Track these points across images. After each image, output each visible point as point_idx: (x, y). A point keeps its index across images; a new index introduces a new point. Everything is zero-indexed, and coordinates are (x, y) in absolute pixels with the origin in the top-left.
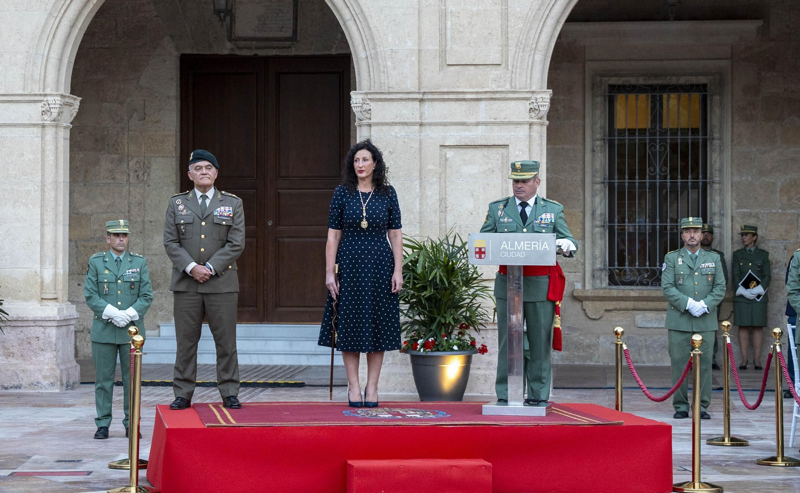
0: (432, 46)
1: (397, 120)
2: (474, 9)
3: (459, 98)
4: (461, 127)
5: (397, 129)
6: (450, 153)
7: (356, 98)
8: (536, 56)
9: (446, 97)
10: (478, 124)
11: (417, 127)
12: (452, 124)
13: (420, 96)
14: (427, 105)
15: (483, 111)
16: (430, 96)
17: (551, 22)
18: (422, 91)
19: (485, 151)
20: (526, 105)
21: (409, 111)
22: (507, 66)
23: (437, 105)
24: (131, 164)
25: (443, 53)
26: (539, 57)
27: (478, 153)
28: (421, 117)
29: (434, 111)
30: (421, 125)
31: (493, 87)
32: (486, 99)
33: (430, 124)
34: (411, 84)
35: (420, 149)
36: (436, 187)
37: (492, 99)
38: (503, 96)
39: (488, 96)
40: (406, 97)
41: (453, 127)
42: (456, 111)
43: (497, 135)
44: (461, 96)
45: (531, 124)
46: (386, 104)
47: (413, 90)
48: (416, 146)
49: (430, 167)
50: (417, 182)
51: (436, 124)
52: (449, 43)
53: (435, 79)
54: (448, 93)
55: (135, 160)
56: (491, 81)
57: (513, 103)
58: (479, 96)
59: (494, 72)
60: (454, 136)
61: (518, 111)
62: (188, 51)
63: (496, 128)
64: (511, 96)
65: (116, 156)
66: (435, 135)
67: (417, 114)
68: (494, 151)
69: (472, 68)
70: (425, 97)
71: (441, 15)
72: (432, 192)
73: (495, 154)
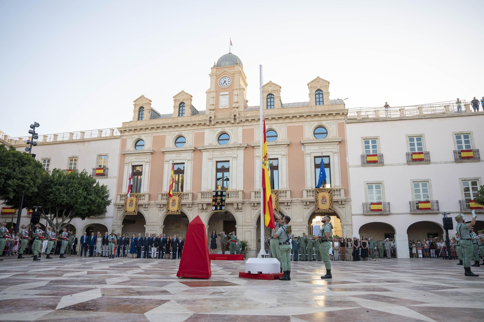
2: (248, 216)
3: (247, 226)
5: (240, 229)
6: (246, 232)
7: (236, 226)
10: (248, 229)
12: (246, 228)
15: (249, 227)
17: (256, 218)
21: (241, 227)
25: (245, 221)
26: (255, 222)
27: (248, 232)
29: (244, 227)
30: (242, 229)
34: (242, 224)
38: (251, 226)
43: (250, 230)
45: (254, 229)
46: (239, 226)
48: (242, 231)
49: (244, 233)
53: (244, 224)
56: (250, 224)
60: (246, 230)
61: (253, 227)
62: (224, 220)
66: (244, 230)
69: (248, 223)
71: (245, 217)
72: (244, 236)
73: (250, 232)
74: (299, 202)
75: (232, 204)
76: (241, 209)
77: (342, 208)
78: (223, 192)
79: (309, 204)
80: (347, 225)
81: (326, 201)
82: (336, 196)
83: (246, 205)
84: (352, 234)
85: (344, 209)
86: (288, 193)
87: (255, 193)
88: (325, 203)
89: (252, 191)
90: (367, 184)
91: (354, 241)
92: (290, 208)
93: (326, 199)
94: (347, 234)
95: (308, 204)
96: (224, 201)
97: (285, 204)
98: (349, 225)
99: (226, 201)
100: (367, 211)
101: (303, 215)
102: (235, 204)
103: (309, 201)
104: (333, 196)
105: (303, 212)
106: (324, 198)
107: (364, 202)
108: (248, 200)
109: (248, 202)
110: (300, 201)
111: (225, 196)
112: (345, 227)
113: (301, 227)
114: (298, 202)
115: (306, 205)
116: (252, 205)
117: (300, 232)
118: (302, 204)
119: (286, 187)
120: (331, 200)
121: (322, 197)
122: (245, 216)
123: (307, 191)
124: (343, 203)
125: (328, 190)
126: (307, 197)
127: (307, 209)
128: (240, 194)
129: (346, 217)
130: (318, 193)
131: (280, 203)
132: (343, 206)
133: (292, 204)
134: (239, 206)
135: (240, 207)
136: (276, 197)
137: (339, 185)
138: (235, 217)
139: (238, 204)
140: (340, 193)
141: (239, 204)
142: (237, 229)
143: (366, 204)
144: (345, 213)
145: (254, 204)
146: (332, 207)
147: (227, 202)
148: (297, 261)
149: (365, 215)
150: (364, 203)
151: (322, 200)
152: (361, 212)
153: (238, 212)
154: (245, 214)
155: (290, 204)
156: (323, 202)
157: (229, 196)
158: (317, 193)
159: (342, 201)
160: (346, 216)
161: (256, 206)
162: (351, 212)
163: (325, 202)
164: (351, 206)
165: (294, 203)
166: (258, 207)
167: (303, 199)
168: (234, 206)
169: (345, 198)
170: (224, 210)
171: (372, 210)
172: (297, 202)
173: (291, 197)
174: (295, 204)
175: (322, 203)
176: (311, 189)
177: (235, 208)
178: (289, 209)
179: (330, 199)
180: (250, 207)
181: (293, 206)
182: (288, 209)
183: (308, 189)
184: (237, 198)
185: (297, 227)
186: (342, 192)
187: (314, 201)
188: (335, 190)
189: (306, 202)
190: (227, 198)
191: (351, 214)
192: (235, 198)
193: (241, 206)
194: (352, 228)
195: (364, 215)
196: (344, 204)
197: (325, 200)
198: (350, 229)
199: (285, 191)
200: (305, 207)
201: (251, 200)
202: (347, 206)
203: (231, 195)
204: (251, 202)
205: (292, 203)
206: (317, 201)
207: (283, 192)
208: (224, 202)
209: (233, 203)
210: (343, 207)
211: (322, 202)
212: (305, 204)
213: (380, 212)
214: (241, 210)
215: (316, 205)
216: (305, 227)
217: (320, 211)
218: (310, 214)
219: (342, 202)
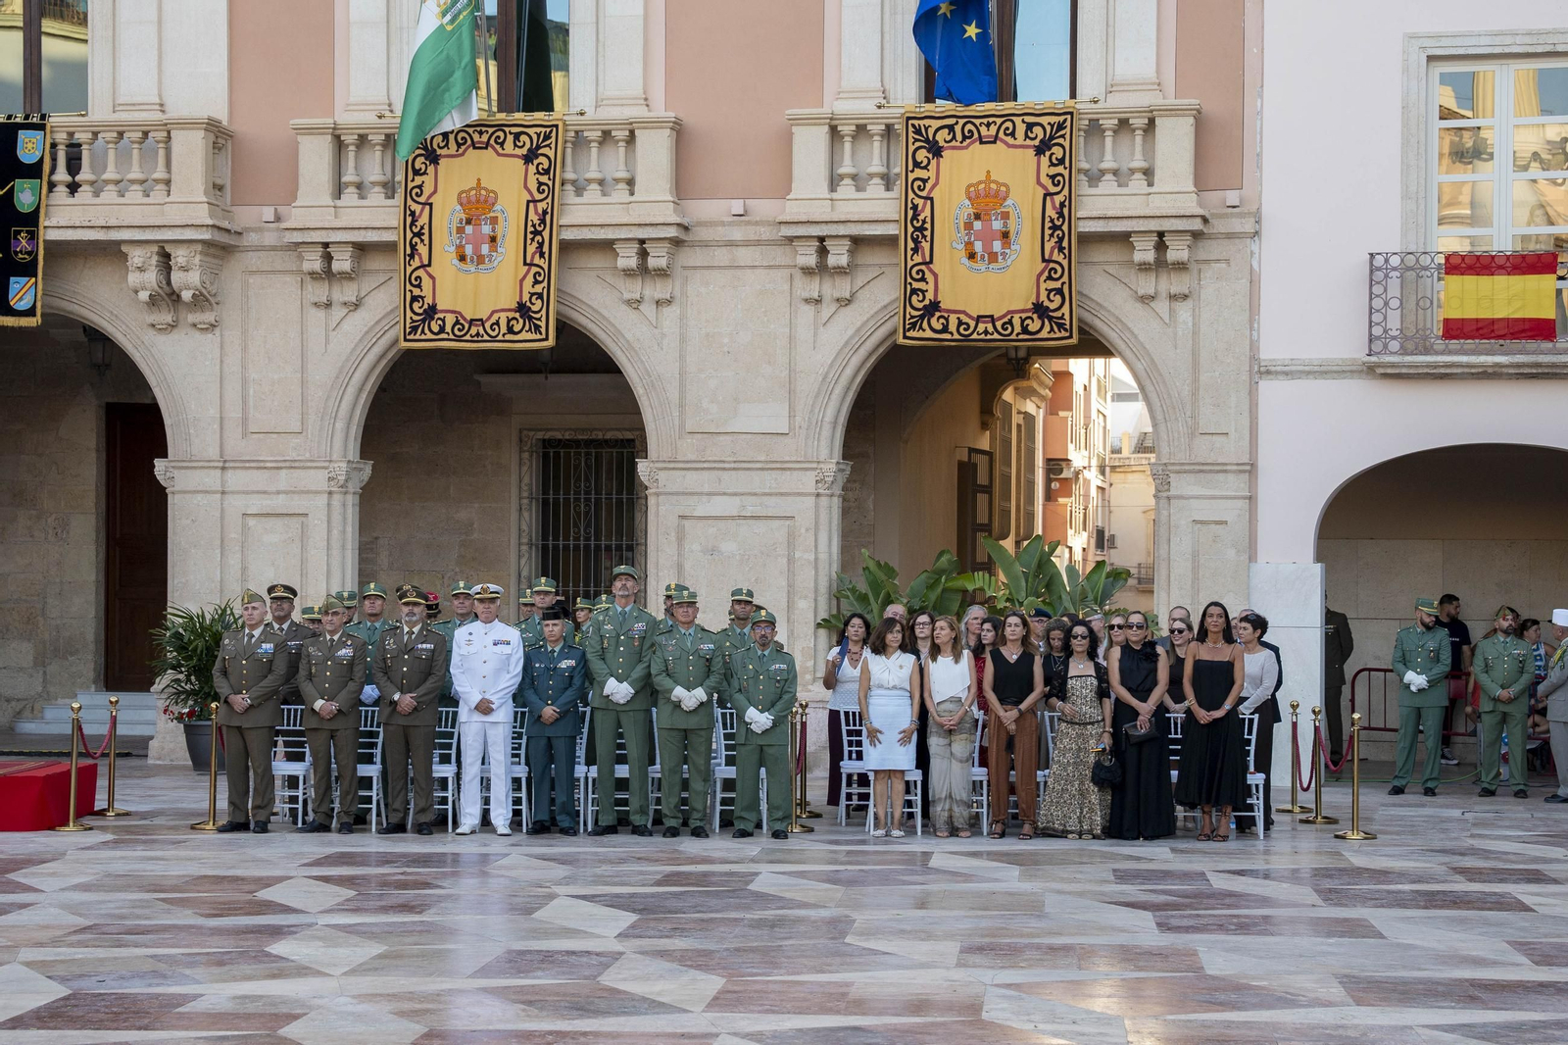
0: (234, 413)
1: (200, 488)
2: (276, 377)
3: (261, 467)
4: (263, 496)
5: (199, 497)
6: (252, 522)
7: (159, 465)
8: (337, 425)
9: (247, 465)
10: (278, 493)
11: (219, 496)
12: (253, 492)
13: (221, 464)
14: (229, 473)
15: (284, 479)
16: (231, 465)
18: (226, 458)
19: (286, 520)
20: (323, 475)
21: (211, 479)
22: (307, 436)
23: (240, 473)
24: (49, 520)
25: (245, 420)
26: (340, 425)
27: (279, 522)
28: (223, 485)
29: (236, 479)
30: (223, 493)
31: (293, 455)
32: (286, 468)
33: (233, 493)
34: (214, 452)
35: (222, 518)
36: (239, 555)
37: (292, 467)
38: (302, 464)
39: (288, 464)
40: (206, 465)
41: (255, 495)
42: (257, 479)
43: (297, 504)
44: (262, 465)
45: (330, 493)
46: (189, 472)
47: (214, 458)
48: (218, 514)
49: (233, 536)
50: (218, 551)
51: (238, 492)
52: (251, 411)
53: (236, 445)
54: (248, 461)
55: (53, 516)
56: (293, 448)
57: (312, 471)
58: (280, 465)
59: (296, 441)
60: (256, 504)
61: (317, 479)
62: (110, 400)
63: (296, 497)
64: (309, 464)
65: (34, 512)
66: (236, 504)
67: (219, 482)
68: (295, 519)
69: (275, 436)
70: (227, 465)
71: (244, 382)
72: (234, 561)
73: (295, 523)
74: (758, 243)
75: (110, 252)
76: (201, 301)
77: (1162, 306)
78: (22, 134)
79: (844, 260)
80: (1203, 469)
81: (1005, 235)
82: (1108, 185)
83: (252, 260)
84: (1252, 557)
85: (1184, 311)
86: (655, 153)
87: (339, 145)
88: (993, 257)
89: (310, 131)
90: (1431, 58)
91: (1126, 648)
92: (669, 302)
93: (1006, 216)
94: (1195, 556)
95: (838, 256)
96: (32, 219)
97: (621, 263)
98: (1221, 469)
99: (43, 222)
100: (1404, 337)
101: (791, 370)
102: (136, 256)
103: (842, 230)
104: (1082, 187)
105: (791, 338)
106: (987, 201)
107: (1390, 241)
108: (268, 213)
109: (270, 239)
110: (766, 233)
111: (34, 171)
112: (1181, 485)
113: (769, 481)
114: (747, 243)
115: (821, 269)
116: (307, 266)
117: (761, 527)
118: (780, 255)
119: (637, 90)
120: (1055, 228)
121: (973, 195)
122: (244, 367)
123: (834, 130)
124: (1172, 255)
125: (1030, 126)
126: (833, 187)
127: (827, 309)
128: (190, 150)
129: (1195, 393)
130: (936, 151)
131: (567, 247)
132: (1177, 284)
133: (689, 257)
134: (177, 277)
135: (188, 278)
136: (533, 185)
137: (1149, 71)
138: (152, 381)
139: (165, 257)
140: (1149, 151)
141: (180, 256)
142: (170, 498)
143: (1411, 268)
144: (1195, 354)
145: (328, 258)
146: (1059, 291)
147: (53, 235)
148: (571, 831)
149: (1385, 376)
150: (1379, 261)
151: (969, 226)
152: (1352, 347)
153: (176, 336)
154: (245, 349)
155: (663, 263)
156: (978, 247)
157: (84, 175)
158: (922, 155)
159: (1161, 234)
160: (1196, 380)
161: (346, 277)
162: (1254, 346)
163: (997, 246)
164: (1254, 281)
165: (705, 245)
166: (367, 284)
167: (792, 210)
168: (133, 278)
169: (1190, 204)
170: (30, 312)
171: (1455, 330)
172: (737, 234)
173: (682, 187)
174: (721, 256)
175: (972, 256)
176: (866, 107)
177: (144, 296)
178: (666, 310)
179: (1051, 212)
180: (292, 281)
181: (698, 274)
182: (648, 309)
183: (843, 107)
184: (158, 194)
185: (732, 481)
186: (1175, 143)
187: (892, 230)
188: (1109, 123)
189: (822, 239)
190: (61, 191)
191: (1254, 358)
192: (135, 194)
193: (194, 278)
194: (1252, 499)
195: (1371, 371)
196: (1181, 267)
197: (997, 225)
198: (1232, 512)
199: (621, 134)
200: (813, 287)
201: (296, 217)
202: (1216, 289)
203: (99, 166)
204: (298, 237)
205: (693, 245)
206: (919, 229)
207: (606, 134)
208: (33, 237)
209: (119, 243)
210: (1173, 297)
211: (969, 244)
212: (811, 259)
213: (1532, 345)
214: (208, 317)
215: (907, 272)
216: (807, 482)
217: (945, 329)
218: (855, 361)
219: (1161, 246)
